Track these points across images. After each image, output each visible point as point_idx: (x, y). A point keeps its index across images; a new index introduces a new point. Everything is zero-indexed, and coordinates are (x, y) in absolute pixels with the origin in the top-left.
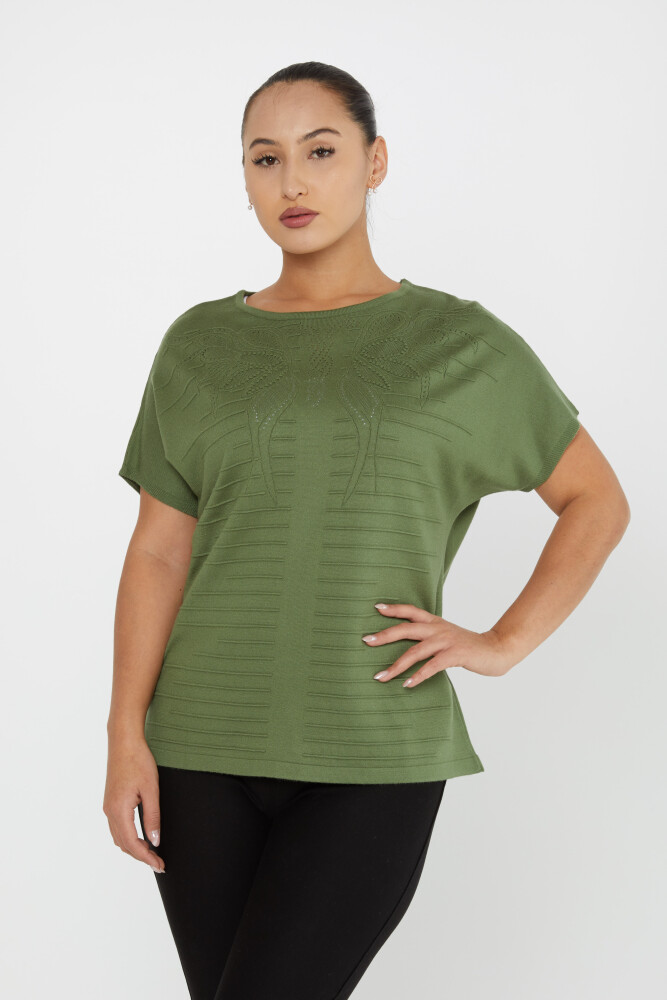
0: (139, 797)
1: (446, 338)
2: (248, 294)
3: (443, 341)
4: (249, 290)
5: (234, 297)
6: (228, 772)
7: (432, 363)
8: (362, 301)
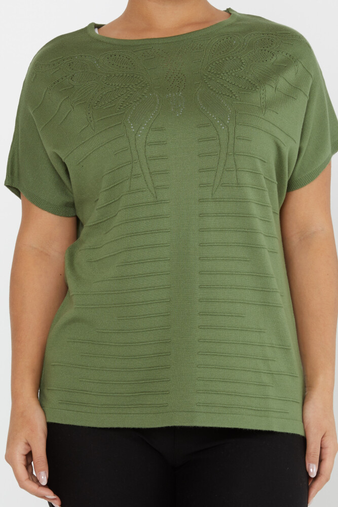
0: (28, 444)
1: (275, 58)
2: (99, 27)
3: (273, 60)
4: (98, 22)
5: (86, 28)
6: (137, 426)
7: (265, 79)
8: (201, 27)
